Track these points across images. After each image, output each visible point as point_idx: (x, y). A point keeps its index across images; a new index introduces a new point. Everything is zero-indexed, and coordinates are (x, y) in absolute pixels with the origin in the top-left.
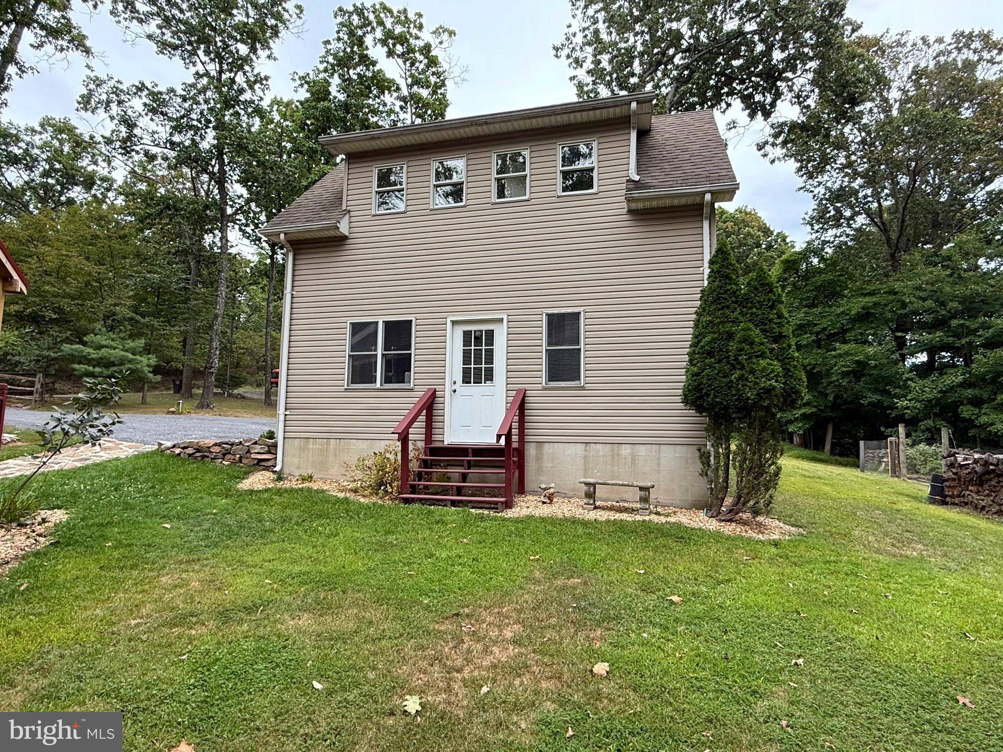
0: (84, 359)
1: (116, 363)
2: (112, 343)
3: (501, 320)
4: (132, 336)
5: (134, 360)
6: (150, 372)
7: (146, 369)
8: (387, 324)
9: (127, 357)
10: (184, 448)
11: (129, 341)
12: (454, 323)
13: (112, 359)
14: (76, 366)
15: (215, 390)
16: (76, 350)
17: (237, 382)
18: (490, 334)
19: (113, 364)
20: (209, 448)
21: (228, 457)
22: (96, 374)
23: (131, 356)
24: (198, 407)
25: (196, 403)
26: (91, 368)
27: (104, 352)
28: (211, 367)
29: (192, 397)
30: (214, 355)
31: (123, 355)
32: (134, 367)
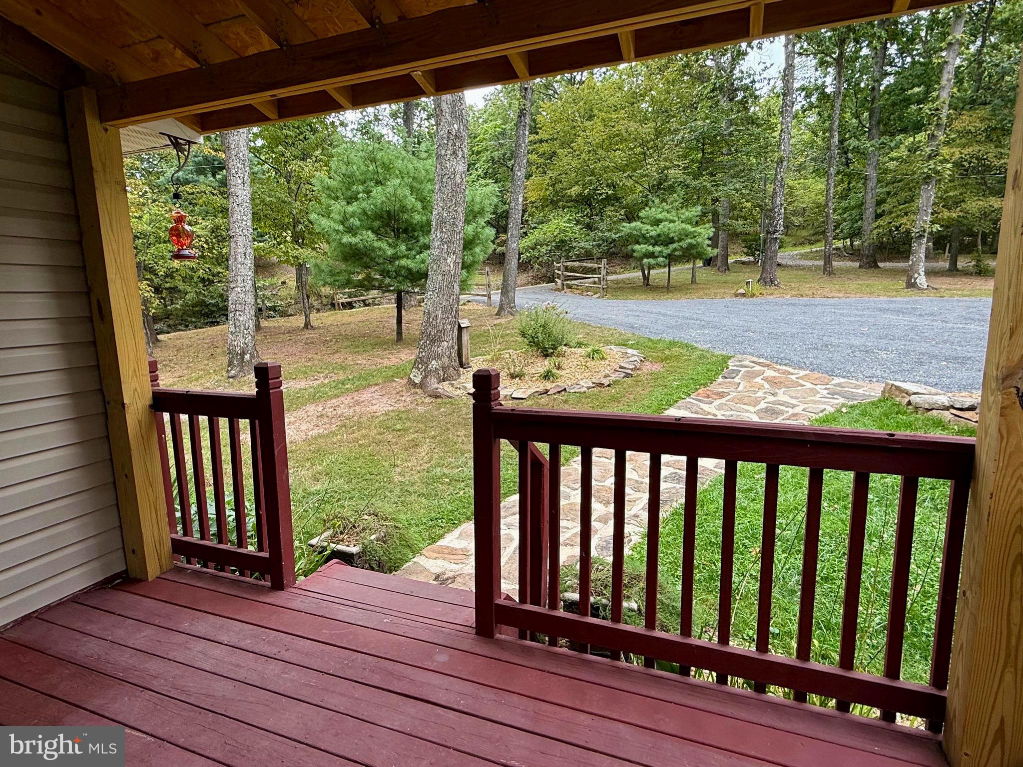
0: (641, 238)
1: (676, 238)
2: (667, 215)
5: (693, 232)
7: (705, 242)
9: (686, 230)
11: (684, 211)
13: (672, 235)
14: (637, 247)
19: (672, 241)
23: (689, 228)
24: (761, 285)
26: (651, 248)
27: (663, 228)
28: (775, 232)
29: (728, 269)
30: (779, 215)
31: (683, 229)
32: (694, 242)
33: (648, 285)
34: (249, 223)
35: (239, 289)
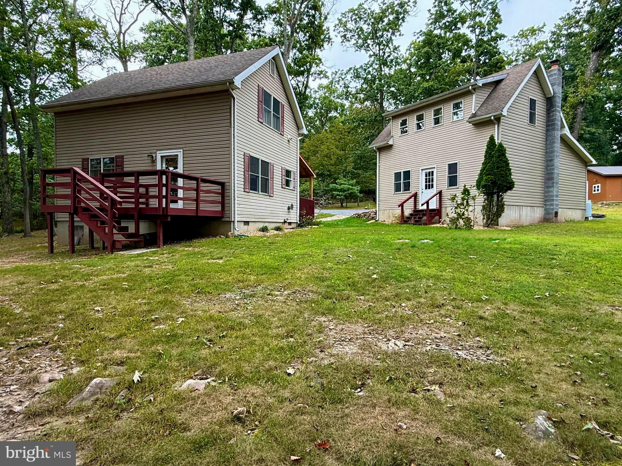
0: (336, 190)
2: (345, 182)
3: (434, 168)
4: (352, 179)
6: (358, 193)
8: (404, 172)
11: (351, 181)
12: (422, 170)
13: (345, 189)
14: (334, 192)
16: (334, 186)
18: (433, 172)
19: (345, 191)
22: (340, 195)
23: (351, 187)
26: (339, 193)
27: (342, 186)
33: (343, 206)
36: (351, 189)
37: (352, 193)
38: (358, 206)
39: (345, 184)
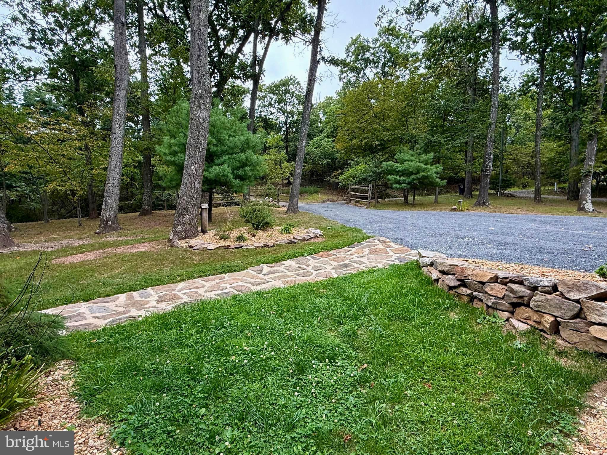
0: (394, 172)
1: (414, 172)
2: (411, 158)
4: (426, 152)
5: (426, 168)
6: (437, 177)
7: (434, 175)
9: (421, 167)
10: (443, 272)
11: (423, 155)
13: (411, 170)
14: (389, 177)
15: (489, 191)
16: (389, 165)
17: (508, 184)
19: (412, 173)
20: (483, 283)
21: (522, 311)
22: (402, 181)
23: (424, 166)
24: (476, 205)
25: (475, 201)
26: (398, 177)
27: (406, 165)
28: (486, 170)
29: (472, 197)
30: (489, 160)
31: (418, 166)
32: (426, 175)
33: (407, 203)
34: (120, 149)
35: (110, 185)
36: (424, 170)
37: (424, 177)
38: (436, 202)
39: (412, 161)
